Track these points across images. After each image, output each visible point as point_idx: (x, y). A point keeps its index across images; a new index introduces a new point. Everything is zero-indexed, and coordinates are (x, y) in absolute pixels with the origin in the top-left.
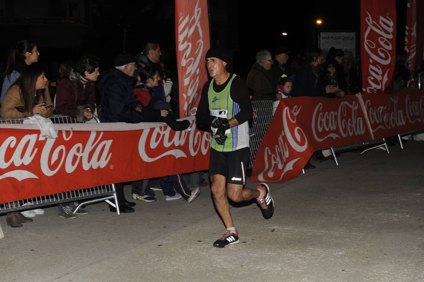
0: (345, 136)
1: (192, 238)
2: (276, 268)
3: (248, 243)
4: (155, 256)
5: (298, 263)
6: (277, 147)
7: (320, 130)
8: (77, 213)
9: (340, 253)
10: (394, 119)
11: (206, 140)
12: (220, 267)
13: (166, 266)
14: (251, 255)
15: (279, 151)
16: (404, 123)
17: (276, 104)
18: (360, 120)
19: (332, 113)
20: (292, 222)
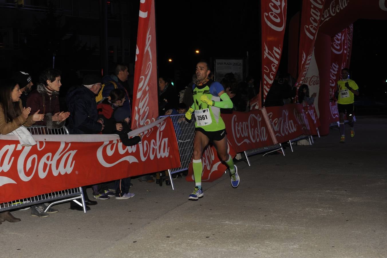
0: (254, 141)
1: (160, 234)
3: (211, 238)
4: (135, 253)
7: (238, 136)
8: (47, 212)
9: (295, 247)
10: (286, 127)
11: (153, 147)
14: (220, 250)
15: (208, 155)
16: (295, 130)
18: (263, 129)
19: (244, 123)
20: (239, 217)
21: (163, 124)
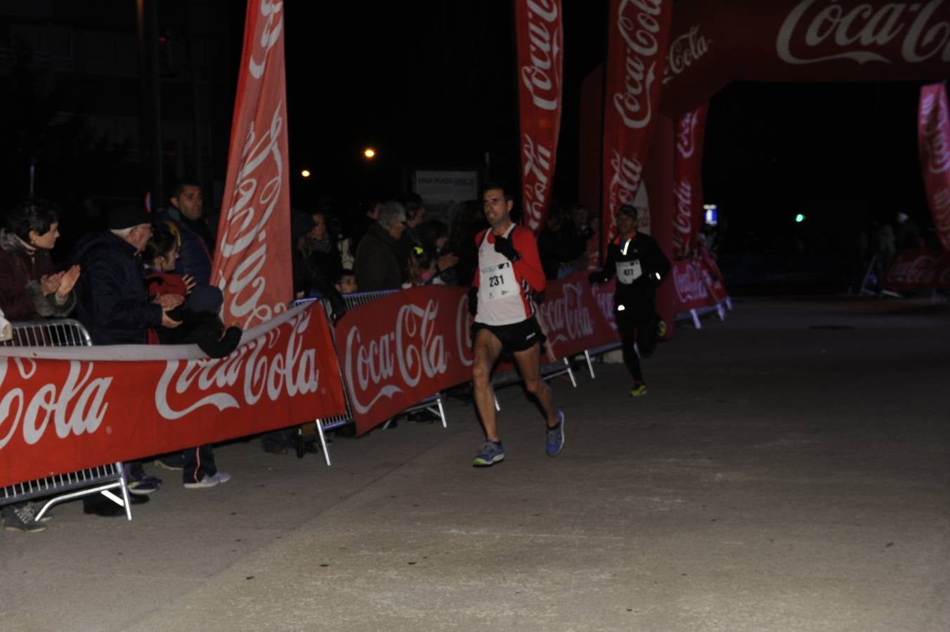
2: (503, 612)
3: (419, 564)
4: (253, 601)
5: (538, 599)
9: (603, 577)
10: (579, 321)
11: (276, 372)
12: (395, 615)
13: (286, 619)
14: (440, 589)
16: (591, 330)
20: (479, 519)
21: (303, 319)
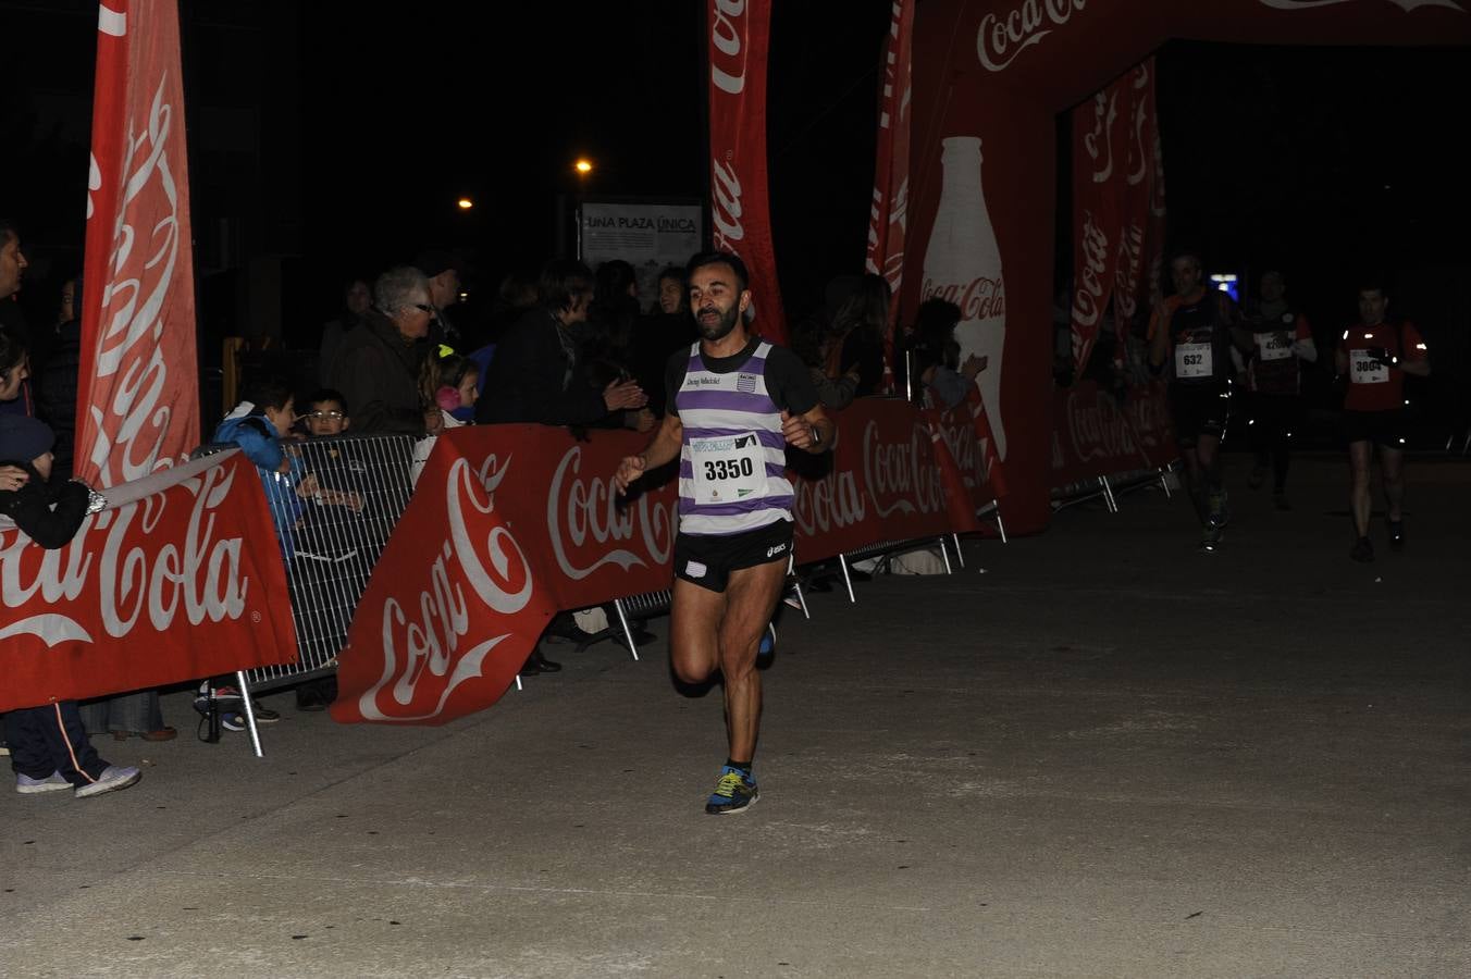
0: (660, 557)
1: (106, 929)
3: (311, 939)
6: (428, 600)
7: (578, 538)
9: (632, 966)
10: (827, 500)
15: (435, 613)
16: (860, 515)
17: (425, 448)
20: (472, 860)
